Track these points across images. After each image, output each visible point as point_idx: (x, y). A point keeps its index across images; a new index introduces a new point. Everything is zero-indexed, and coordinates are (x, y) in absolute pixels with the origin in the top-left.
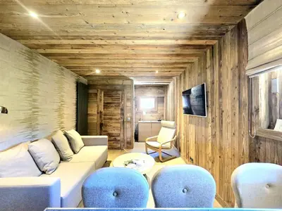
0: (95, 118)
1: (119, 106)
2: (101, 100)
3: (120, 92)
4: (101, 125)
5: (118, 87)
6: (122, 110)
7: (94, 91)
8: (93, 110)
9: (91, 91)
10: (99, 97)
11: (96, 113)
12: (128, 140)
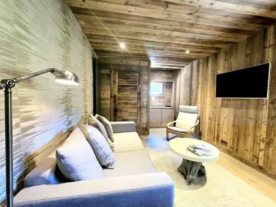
0: (108, 102)
1: (136, 89)
2: (115, 82)
3: (137, 74)
4: (116, 110)
5: (134, 69)
6: (139, 94)
7: (107, 72)
8: (106, 94)
9: (103, 71)
10: (112, 79)
11: (109, 97)
12: (144, 126)
